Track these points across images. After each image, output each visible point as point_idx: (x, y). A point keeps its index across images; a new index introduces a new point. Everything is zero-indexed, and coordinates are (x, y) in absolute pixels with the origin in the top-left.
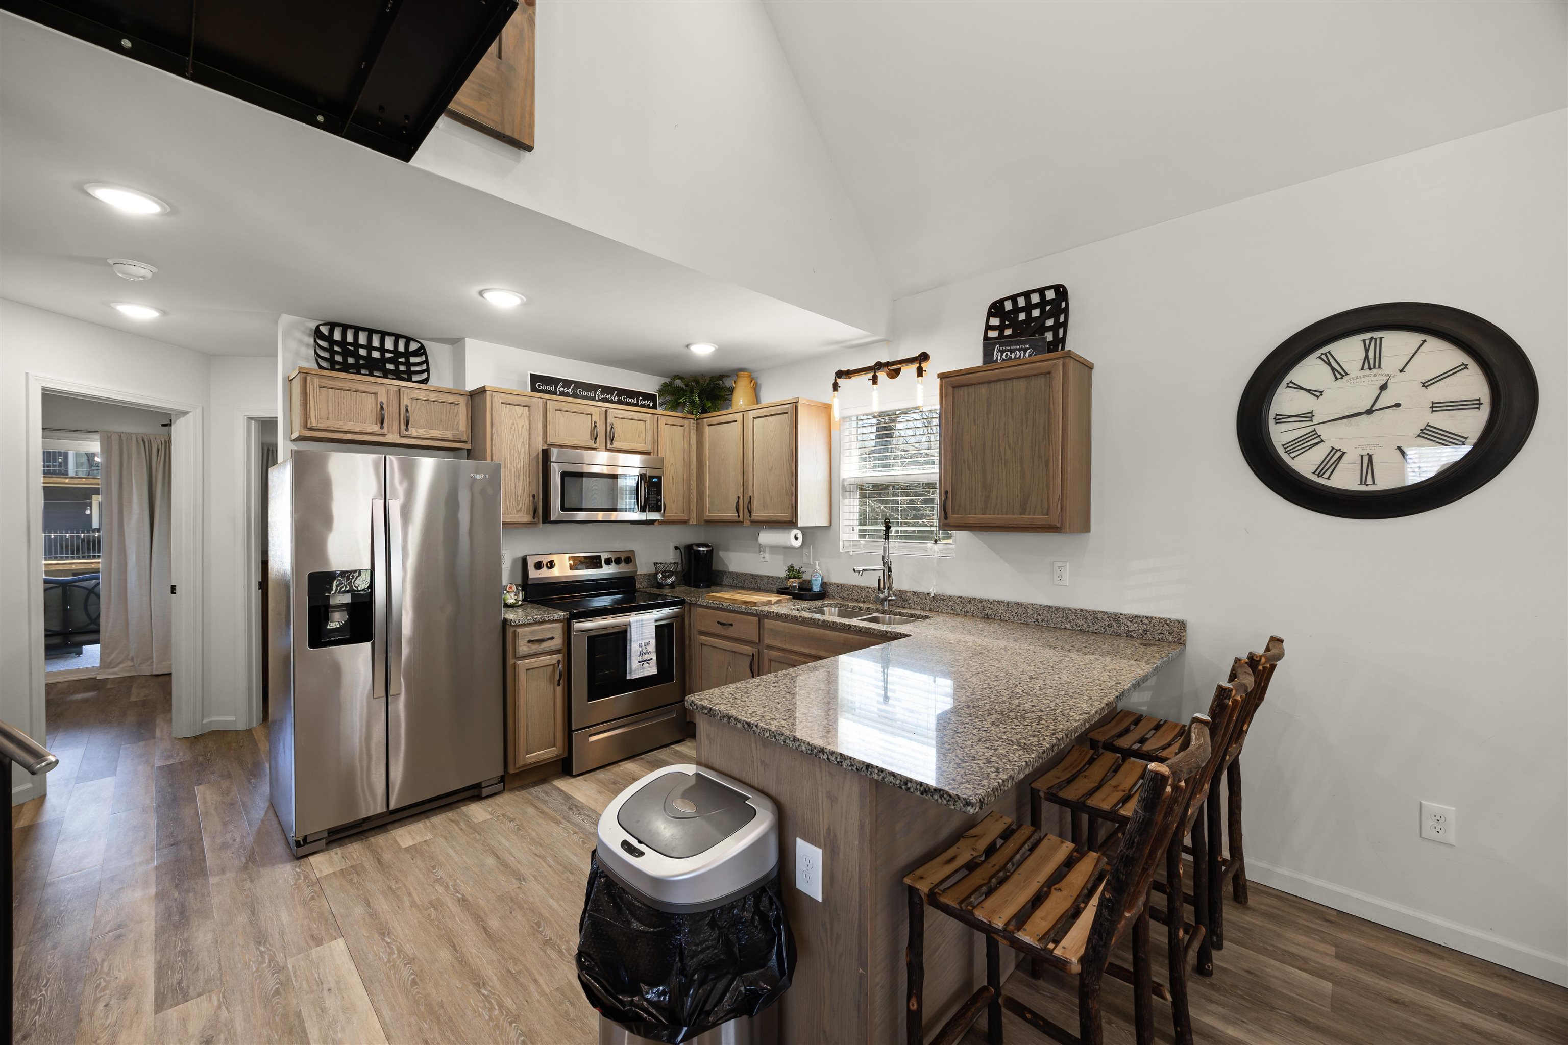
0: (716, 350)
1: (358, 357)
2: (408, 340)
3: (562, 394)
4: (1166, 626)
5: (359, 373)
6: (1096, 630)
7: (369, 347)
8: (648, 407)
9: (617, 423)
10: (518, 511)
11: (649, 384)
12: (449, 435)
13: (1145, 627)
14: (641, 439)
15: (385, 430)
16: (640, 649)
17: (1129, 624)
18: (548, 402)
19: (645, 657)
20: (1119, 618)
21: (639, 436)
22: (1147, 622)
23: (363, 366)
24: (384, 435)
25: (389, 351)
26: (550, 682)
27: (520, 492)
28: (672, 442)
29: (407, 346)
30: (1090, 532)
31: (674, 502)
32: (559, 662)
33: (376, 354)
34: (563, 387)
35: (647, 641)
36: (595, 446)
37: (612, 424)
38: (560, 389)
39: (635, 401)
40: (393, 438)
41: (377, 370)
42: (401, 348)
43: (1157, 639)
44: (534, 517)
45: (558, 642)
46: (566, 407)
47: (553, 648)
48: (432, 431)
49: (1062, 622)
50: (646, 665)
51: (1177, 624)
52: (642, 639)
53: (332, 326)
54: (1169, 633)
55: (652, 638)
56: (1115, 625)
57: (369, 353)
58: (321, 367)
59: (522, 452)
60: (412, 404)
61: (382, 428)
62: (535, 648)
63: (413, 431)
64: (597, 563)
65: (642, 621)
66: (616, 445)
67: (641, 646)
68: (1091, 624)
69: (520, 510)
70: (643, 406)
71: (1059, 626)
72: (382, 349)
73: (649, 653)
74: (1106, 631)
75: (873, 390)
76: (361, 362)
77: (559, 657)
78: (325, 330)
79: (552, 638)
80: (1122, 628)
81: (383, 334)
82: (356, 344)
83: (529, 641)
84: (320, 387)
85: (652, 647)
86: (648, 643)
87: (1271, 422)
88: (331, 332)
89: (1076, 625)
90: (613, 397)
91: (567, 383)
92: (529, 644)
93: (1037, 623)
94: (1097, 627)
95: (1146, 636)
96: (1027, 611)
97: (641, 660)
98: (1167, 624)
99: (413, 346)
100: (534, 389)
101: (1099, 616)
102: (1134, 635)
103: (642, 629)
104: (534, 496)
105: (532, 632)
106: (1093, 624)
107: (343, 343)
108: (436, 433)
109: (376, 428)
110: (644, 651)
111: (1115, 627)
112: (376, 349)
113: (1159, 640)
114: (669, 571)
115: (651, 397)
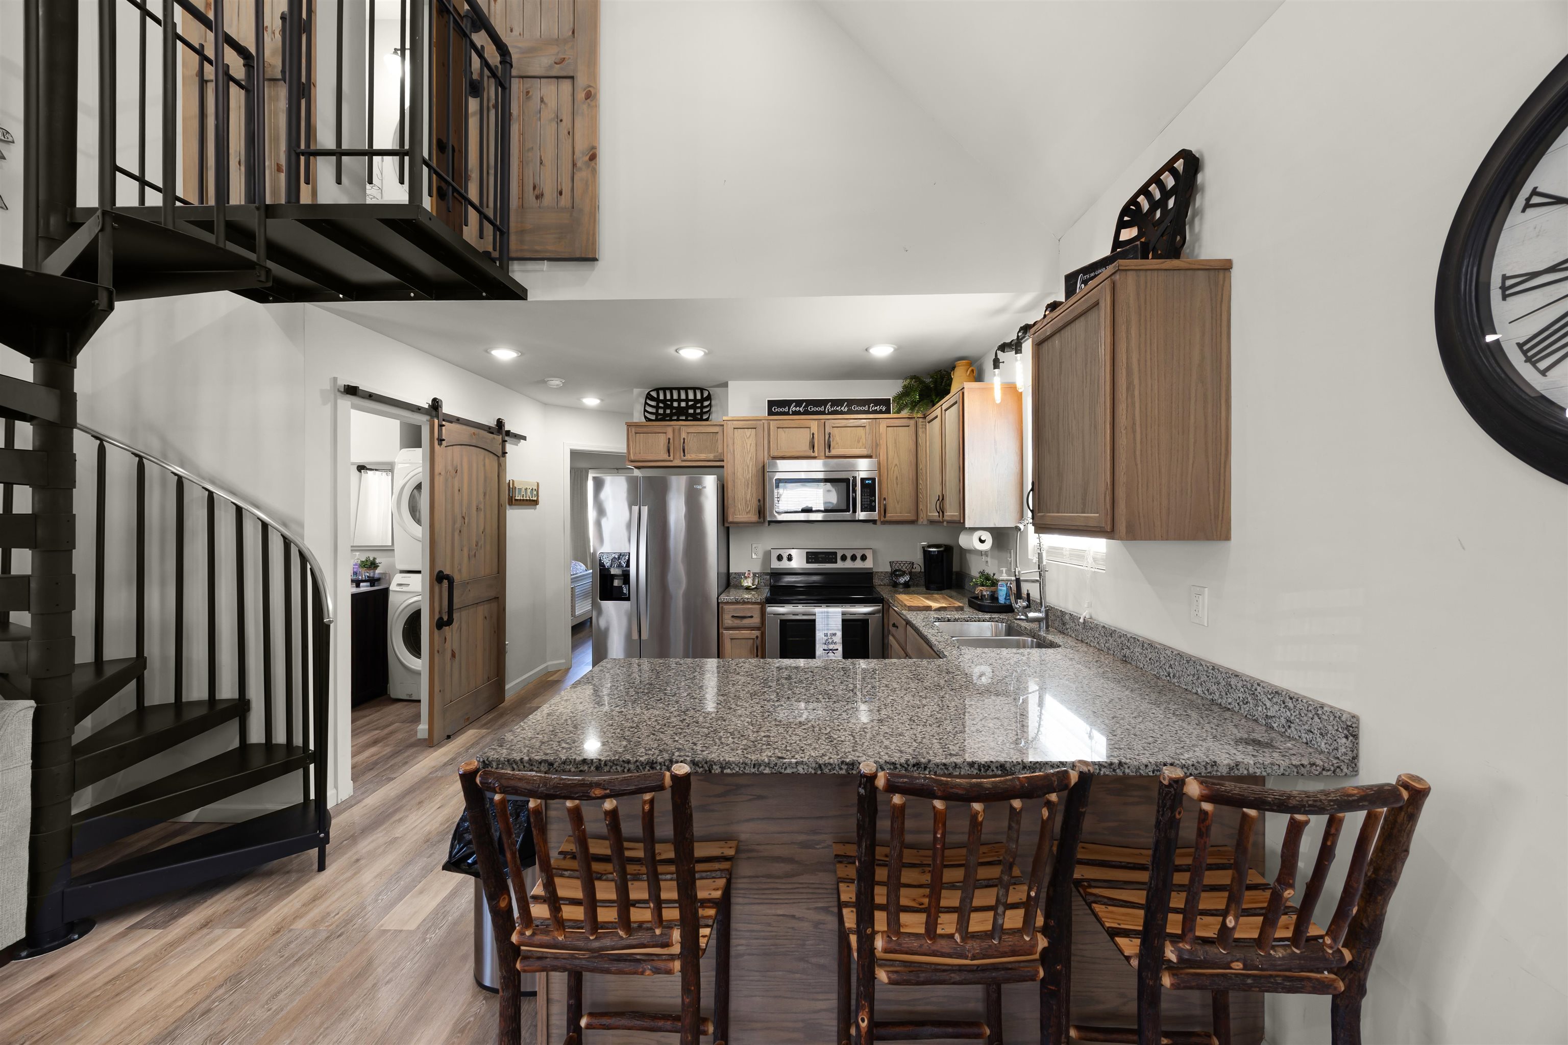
0: (895, 350)
1: (671, 407)
2: (702, 390)
3: (795, 413)
4: (1316, 718)
5: (671, 420)
6: (1230, 704)
7: (679, 400)
8: (881, 412)
9: (835, 432)
10: (747, 513)
11: (889, 390)
12: (711, 456)
13: (1288, 713)
14: (861, 444)
15: (671, 458)
16: (826, 638)
17: (1268, 704)
18: (771, 422)
19: (831, 647)
20: (1256, 690)
21: (859, 442)
22: (1291, 705)
23: (674, 414)
24: (671, 461)
25: (691, 400)
26: (751, 652)
27: (749, 497)
28: (895, 443)
29: (702, 394)
30: (1227, 538)
31: (898, 503)
32: (757, 637)
33: (683, 404)
34: (796, 406)
35: (834, 632)
36: (813, 455)
37: (830, 434)
38: (793, 408)
39: (866, 408)
40: (677, 462)
41: (682, 415)
42: (699, 397)
43: (1304, 740)
44: (760, 517)
45: (756, 620)
46: (786, 424)
47: (752, 625)
48: (701, 455)
49: (1193, 683)
50: (831, 654)
51: (1332, 719)
52: (828, 629)
53: (657, 390)
54: (1321, 734)
55: (838, 630)
56: (1251, 701)
57: (679, 404)
58: (650, 420)
59: (750, 466)
60: (688, 437)
61: (669, 456)
62: (737, 622)
63: (688, 457)
64: (833, 558)
65: (828, 612)
66: (834, 452)
67: (826, 635)
68: (1224, 694)
69: (749, 512)
70: (875, 412)
71: (1190, 688)
72: (687, 400)
73: (835, 643)
74: (1240, 708)
75: (1016, 360)
76: (674, 411)
77: (756, 633)
78: (654, 394)
79: (752, 617)
80: (1260, 709)
81: (686, 389)
82: (672, 400)
83: (733, 617)
84: (636, 433)
85: (838, 638)
86: (835, 634)
87: (1495, 294)
88: (658, 395)
89: (1208, 690)
90: (842, 409)
91: (799, 403)
92: (733, 619)
93: (1168, 678)
94: (1230, 700)
95: (1289, 731)
96: (1159, 658)
97: (826, 648)
98: (1318, 715)
99: (706, 394)
100: (770, 413)
101: (1233, 681)
102: (1275, 725)
103: (828, 621)
104: (759, 501)
105: (735, 610)
106: (1227, 694)
107: (665, 400)
108: (703, 456)
109: (666, 457)
110: (830, 641)
111: (1251, 706)
112: (683, 400)
113: (1307, 743)
114: (899, 570)
115: (886, 402)
